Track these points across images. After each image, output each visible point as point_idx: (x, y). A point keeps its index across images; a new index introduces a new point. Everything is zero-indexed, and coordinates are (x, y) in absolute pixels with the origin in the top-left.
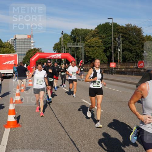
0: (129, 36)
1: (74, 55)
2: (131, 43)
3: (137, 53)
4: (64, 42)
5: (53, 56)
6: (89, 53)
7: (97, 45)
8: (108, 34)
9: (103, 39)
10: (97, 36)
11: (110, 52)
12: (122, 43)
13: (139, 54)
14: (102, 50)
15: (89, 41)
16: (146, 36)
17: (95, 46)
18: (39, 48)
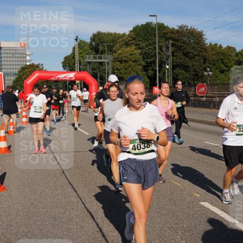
0: (183, 44)
1: (97, 75)
2: (187, 57)
3: (195, 71)
4: (79, 54)
5: (62, 76)
6: (120, 71)
7: (134, 59)
8: (150, 42)
9: (142, 48)
10: (132, 44)
11: (153, 70)
12: (173, 56)
13: (199, 72)
14: (140, 67)
15: (120, 52)
16: (211, 44)
17: (130, 60)
18: (39, 64)
